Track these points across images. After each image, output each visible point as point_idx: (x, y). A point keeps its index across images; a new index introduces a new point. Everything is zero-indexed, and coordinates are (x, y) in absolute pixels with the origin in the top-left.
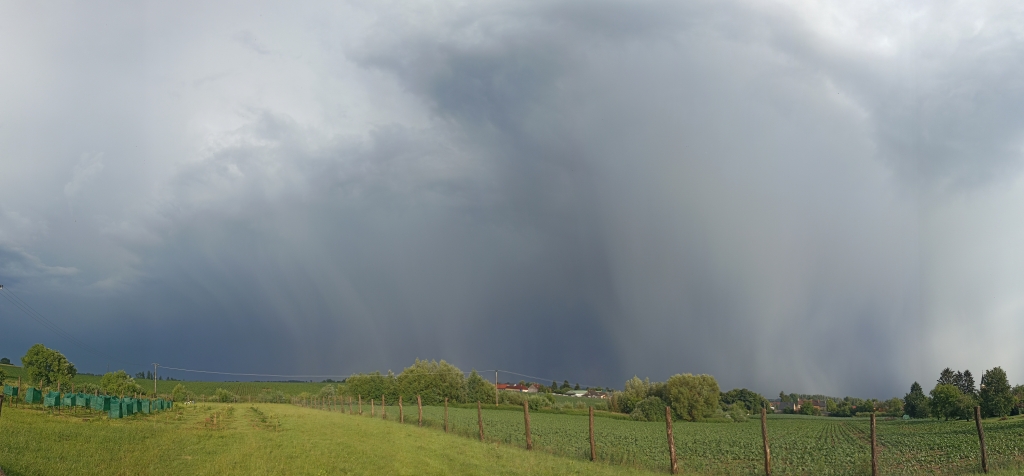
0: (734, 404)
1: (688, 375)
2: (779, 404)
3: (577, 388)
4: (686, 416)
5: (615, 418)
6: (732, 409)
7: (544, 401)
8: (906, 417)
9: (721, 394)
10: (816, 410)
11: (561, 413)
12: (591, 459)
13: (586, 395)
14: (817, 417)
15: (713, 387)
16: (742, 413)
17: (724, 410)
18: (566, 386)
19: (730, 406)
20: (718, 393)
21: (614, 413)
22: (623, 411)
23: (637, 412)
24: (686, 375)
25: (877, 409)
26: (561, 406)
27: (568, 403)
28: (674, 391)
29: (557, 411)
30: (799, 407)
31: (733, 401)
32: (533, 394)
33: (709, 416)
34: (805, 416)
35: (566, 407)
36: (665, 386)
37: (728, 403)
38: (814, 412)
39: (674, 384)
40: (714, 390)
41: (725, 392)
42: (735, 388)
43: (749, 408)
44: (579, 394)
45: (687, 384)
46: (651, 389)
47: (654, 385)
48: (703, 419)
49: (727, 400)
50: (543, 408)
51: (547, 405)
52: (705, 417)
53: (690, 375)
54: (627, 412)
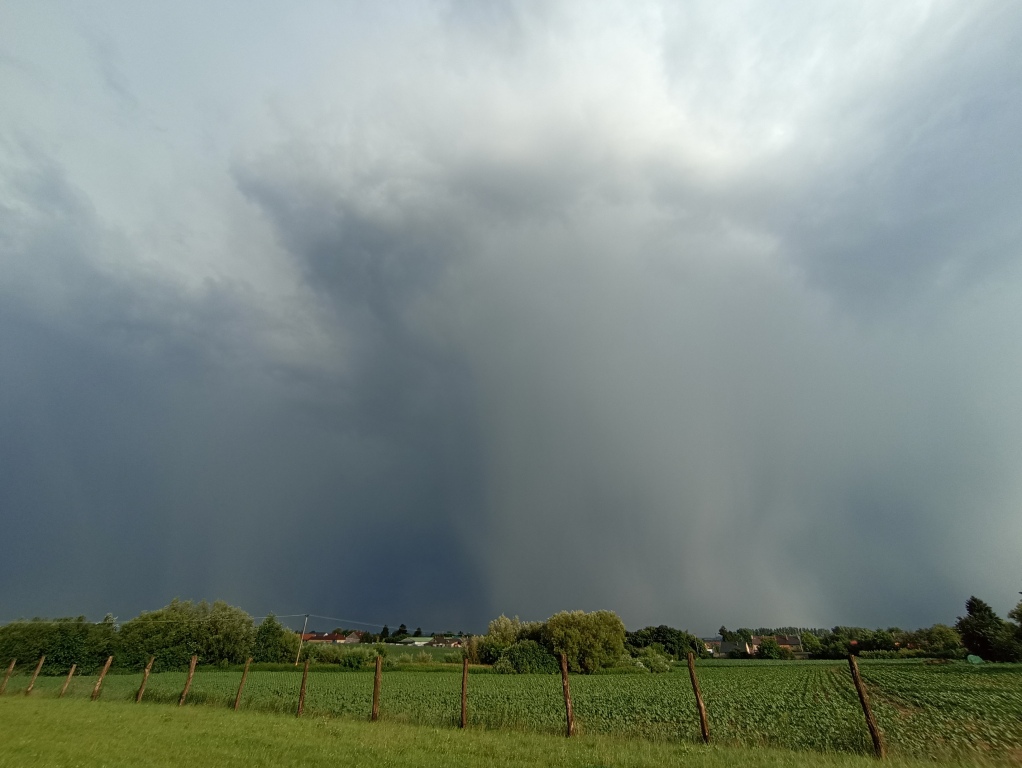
0: (649, 648)
1: (579, 614)
2: (719, 645)
3: (418, 634)
4: (575, 666)
6: (646, 654)
7: (371, 654)
8: (974, 659)
9: (627, 634)
10: (786, 650)
12: (461, 726)
13: (430, 644)
14: (788, 662)
15: (614, 626)
16: (661, 660)
17: (634, 655)
18: (402, 632)
19: (641, 651)
20: (623, 634)
21: (471, 666)
22: (483, 662)
23: (504, 662)
24: (576, 613)
25: (903, 645)
28: (558, 632)
29: (388, 667)
30: (755, 647)
31: (646, 644)
32: (354, 645)
33: (610, 665)
34: (767, 662)
35: (402, 661)
36: (545, 627)
37: (639, 646)
38: (783, 655)
39: (558, 623)
40: (615, 629)
41: (632, 630)
42: (649, 625)
43: (672, 652)
44: (419, 643)
45: (578, 625)
46: (523, 631)
47: (527, 626)
48: (601, 669)
49: (636, 641)
50: (370, 665)
51: (375, 660)
52: (604, 666)
53: (582, 612)
54: (491, 663)
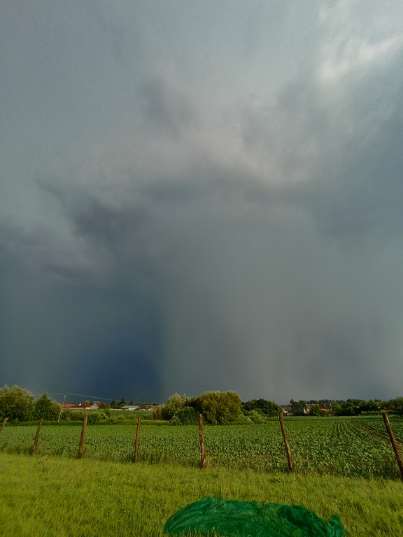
0: (254, 411)
1: (217, 392)
2: (290, 409)
3: (131, 404)
4: (214, 420)
5: (159, 424)
6: (252, 414)
7: (102, 415)
9: (243, 403)
10: (324, 412)
11: (115, 424)
12: (134, 461)
13: (138, 409)
14: (325, 418)
15: (236, 399)
16: (260, 417)
17: (245, 415)
18: (123, 403)
19: (250, 412)
20: (240, 403)
21: (157, 421)
22: (165, 419)
23: (175, 418)
24: (215, 393)
25: (382, 408)
26: (115, 418)
27: (122, 416)
28: (205, 402)
29: (111, 422)
30: (308, 410)
31: (252, 409)
32: (94, 410)
33: (233, 420)
34: (315, 417)
35: (120, 419)
36: (198, 399)
37: (248, 409)
38: (323, 414)
39: (206, 397)
40: (236, 401)
41: (245, 401)
42: (254, 399)
43: (266, 413)
44: (131, 409)
45: (216, 398)
46: (187, 402)
47: (189, 399)
48: (228, 422)
49: (247, 407)
50: (100, 421)
51: (104, 418)
52: (230, 421)
53: (219, 392)
54: (168, 420)
